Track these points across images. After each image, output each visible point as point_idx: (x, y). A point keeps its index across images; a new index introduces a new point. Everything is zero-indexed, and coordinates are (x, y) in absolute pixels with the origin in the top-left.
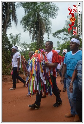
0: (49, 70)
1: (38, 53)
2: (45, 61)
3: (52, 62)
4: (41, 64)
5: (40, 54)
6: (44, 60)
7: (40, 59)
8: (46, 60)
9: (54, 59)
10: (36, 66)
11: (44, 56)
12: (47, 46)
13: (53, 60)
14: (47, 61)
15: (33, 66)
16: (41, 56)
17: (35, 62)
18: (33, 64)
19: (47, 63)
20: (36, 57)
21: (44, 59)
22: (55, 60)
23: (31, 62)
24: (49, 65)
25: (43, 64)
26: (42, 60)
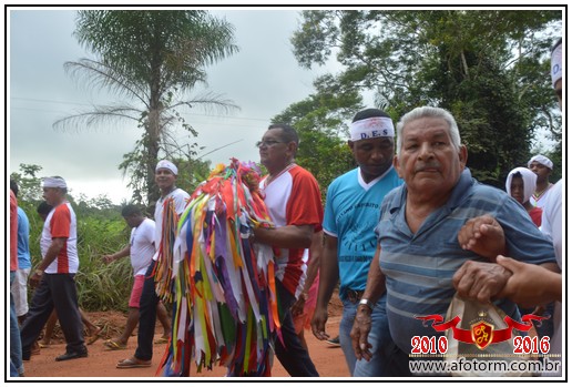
0: (270, 257)
1: (226, 176)
2: (253, 212)
3: (289, 219)
4: (232, 227)
5: (234, 182)
6: (248, 209)
7: (232, 202)
8: (261, 210)
9: (298, 209)
10: (211, 233)
11: (251, 191)
12: (269, 147)
13: (294, 211)
14: (263, 217)
15: (196, 235)
16: (234, 190)
17: (208, 215)
18: (198, 227)
19: (262, 223)
20: (212, 192)
21: (250, 203)
22: (301, 210)
23: (189, 216)
24: (272, 233)
25: (243, 229)
26: (238, 207)
